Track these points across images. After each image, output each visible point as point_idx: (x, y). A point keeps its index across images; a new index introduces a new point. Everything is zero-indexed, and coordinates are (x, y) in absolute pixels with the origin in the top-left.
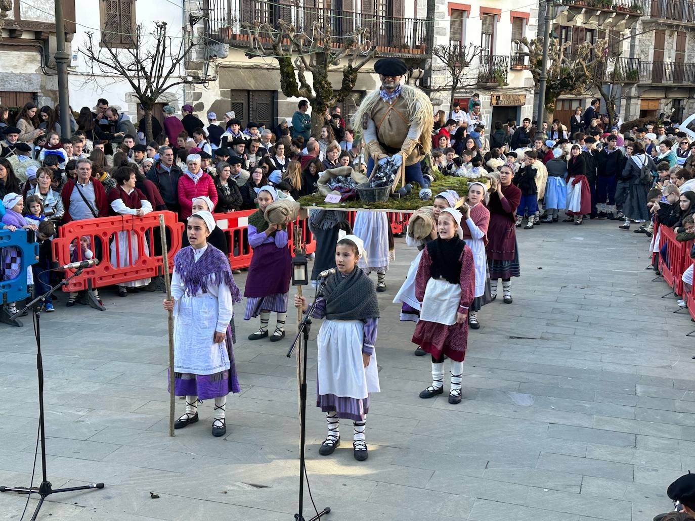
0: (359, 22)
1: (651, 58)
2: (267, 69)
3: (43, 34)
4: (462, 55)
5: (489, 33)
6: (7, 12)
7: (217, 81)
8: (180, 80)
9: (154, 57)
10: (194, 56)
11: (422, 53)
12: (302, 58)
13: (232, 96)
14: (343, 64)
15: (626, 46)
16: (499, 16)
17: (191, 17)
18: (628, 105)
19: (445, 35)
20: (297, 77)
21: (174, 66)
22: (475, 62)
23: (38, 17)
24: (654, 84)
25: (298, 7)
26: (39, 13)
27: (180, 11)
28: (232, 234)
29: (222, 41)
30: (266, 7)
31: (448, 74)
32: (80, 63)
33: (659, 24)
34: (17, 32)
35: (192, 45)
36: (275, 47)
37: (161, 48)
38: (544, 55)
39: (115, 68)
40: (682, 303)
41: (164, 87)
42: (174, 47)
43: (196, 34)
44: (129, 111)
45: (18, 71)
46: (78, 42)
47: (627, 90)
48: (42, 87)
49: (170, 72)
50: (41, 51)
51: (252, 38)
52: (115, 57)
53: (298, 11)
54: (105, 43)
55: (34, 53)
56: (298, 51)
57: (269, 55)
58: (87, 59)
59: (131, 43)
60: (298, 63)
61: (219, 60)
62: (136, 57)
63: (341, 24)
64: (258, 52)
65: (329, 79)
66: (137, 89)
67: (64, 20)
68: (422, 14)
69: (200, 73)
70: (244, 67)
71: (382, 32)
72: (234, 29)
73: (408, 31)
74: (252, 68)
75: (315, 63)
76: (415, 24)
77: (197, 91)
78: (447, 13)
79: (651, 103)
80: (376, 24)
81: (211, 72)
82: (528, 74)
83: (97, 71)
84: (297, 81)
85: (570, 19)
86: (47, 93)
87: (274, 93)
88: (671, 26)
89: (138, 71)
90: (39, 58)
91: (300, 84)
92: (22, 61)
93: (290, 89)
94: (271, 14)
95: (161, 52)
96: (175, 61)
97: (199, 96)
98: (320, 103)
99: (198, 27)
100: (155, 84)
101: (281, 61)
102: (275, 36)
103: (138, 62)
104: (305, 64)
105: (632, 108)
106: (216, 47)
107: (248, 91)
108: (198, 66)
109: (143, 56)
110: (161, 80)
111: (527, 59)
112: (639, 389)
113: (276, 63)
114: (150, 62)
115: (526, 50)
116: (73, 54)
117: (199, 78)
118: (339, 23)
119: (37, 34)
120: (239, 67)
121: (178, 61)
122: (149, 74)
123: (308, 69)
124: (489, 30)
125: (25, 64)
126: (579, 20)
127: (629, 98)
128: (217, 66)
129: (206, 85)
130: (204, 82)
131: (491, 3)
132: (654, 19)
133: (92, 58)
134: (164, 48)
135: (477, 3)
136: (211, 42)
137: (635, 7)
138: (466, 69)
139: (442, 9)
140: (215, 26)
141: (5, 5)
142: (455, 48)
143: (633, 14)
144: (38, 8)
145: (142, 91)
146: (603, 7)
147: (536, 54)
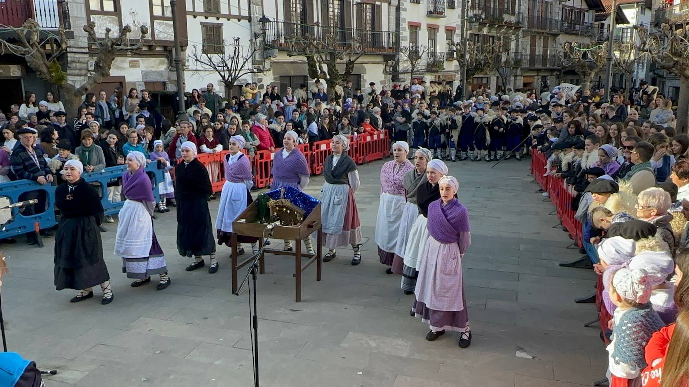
0: (355, 33)
1: (528, 52)
2: (301, 63)
3: (169, 47)
4: (417, 52)
5: (433, 38)
6: (146, 35)
7: (272, 71)
8: (249, 71)
9: (233, 58)
10: (258, 57)
11: (393, 51)
12: (320, 55)
13: (280, 79)
14: (346, 59)
15: (513, 45)
16: (438, 28)
17: (255, 34)
18: (515, 80)
19: (406, 40)
20: (318, 67)
21: (244, 62)
22: (424, 56)
23: (166, 37)
24: (531, 67)
25: (319, 26)
26: (166, 35)
27: (248, 31)
29: (273, 47)
30: (299, 27)
31: (409, 63)
32: (191, 63)
33: (532, 32)
34: (154, 47)
35: (255, 50)
36: (304, 50)
37: (237, 53)
38: (465, 52)
39: (209, 65)
41: (239, 76)
42: (245, 50)
43: (258, 44)
45: (155, 70)
46: (189, 51)
47: (515, 71)
48: (169, 78)
49: (242, 67)
50: (168, 57)
51: (291, 45)
52: (210, 59)
53: (318, 28)
54: (204, 51)
55: (164, 59)
56: (318, 52)
57: (301, 54)
58: (194, 60)
59: (220, 50)
60: (319, 59)
61: (273, 59)
62: (222, 59)
63: (345, 35)
64: (295, 53)
65: (337, 68)
66: (223, 77)
67: (179, 38)
68: (393, 29)
69: (261, 67)
70: (287, 62)
71: (369, 39)
72: (281, 40)
73: (385, 39)
74: (292, 62)
75: (329, 58)
76: (389, 34)
77: (260, 77)
78: (407, 28)
79: (529, 79)
80: (365, 35)
81: (267, 65)
82: (456, 62)
83: (199, 67)
84: (318, 69)
85: (480, 30)
86: (171, 81)
87: (306, 76)
88: (539, 33)
89: (223, 66)
90: (167, 61)
91: (320, 71)
92: (157, 63)
93: (314, 74)
94: (302, 30)
95: (237, 55)
96: (245, 60)
97: (261, 80)
98: (333, 82)
99: (259, 40)
100: (233, 74)
101: (308, 58)
102: (305, 43)
103: (223, 61)
104: (323, 59)
105: (518, 82)
106: (270, 51)
107: (290, 76)
108: (260, 63)
109: (226, 57)
110: (237, 72)
111: (455, 53)
112: (522, 247)
113: (305, 59)
114: (230, 60)
115: (455, 48)
116: (186, 58)
117: (260, 70)
118: (343, 34)
119: (165, 47)
120: (284, 63)
121: (247, 60)
122: (230, 68)
123: (324, 62)
124: (433, 37)
125: (159, 65)
126: (485, 31)
127: (516, 76)
128: (271, 62)
129: (265, 73)
130: (263, 71)
131: (432, 21)
132: (529, 29)
133: (197, 60)
134: (239, 52)
135: (424, 21)
136: (267, 48)
137: (518, 22)
138: (419, 60)
139: (404, 25)
140: (270, 39)
141: (144, 30)
142: (412, 47)
143: (517, 26)
144: (165, 32)
145: (226, 78)
146: (499, 22)
147: (460, 50)
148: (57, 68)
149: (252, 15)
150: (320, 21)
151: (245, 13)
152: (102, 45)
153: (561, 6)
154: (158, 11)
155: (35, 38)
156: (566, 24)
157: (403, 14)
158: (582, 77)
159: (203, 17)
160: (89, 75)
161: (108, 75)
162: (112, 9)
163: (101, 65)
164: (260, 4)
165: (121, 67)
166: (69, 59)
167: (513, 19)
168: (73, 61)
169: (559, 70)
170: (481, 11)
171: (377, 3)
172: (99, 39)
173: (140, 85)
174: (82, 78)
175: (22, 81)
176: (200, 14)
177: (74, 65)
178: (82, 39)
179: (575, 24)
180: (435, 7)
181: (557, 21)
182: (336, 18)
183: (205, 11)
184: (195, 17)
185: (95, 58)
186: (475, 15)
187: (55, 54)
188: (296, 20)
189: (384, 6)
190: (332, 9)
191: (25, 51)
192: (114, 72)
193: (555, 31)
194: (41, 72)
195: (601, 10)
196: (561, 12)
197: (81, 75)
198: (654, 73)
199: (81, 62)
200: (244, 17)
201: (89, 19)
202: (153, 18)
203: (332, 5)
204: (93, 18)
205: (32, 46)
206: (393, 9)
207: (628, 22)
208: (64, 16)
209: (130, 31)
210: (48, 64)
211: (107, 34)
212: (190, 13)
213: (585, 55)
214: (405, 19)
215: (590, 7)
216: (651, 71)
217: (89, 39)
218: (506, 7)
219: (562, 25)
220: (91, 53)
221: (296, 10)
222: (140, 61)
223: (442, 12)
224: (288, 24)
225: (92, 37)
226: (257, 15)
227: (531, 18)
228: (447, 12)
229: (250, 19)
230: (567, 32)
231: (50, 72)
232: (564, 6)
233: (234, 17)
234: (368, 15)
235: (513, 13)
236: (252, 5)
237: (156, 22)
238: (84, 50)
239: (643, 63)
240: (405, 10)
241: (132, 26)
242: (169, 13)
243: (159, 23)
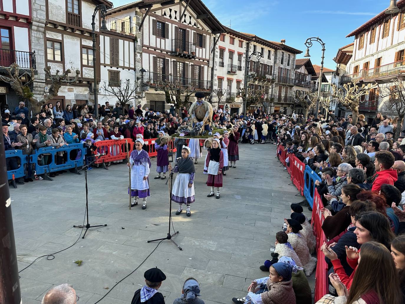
0: (190, 81)
1: (278, 95)
2: (161, 94)
3: (90, 82)
4: (221, 92)
5: (230, 86)
6: (78, 75)
7: (146, 98)
8: (134, 97)
9: (125, 90)
10: (138, 90)
11: (209, 91)
12: (172, 91)
13: (150, 103)
14: (185, 94)
15: (270, 91)
16: (233, 80)
17: (137, 77)
18: (271, 109)
19: (216, 86)
20: (171, 98)
21: (132, 93)
22: (225, 94)
23: (89, 77)
24: (278, 102)
25: (171, 76)
27: (134, 76)
28: (150, 146)
29: (147, 85)
30: (161, 75)
31: (217, 98)
32: (102, 91)
33: (280, 84)
34: (82, 81)
35: (138, 86)
36: (164, 88)
37: (128, 87)
38: (246, 93)
39: (113, 93)
40: (285, 168)
41: (128, 99)
42: (132, 87)
43: (139, 83)
45: (82, 93)
46: (101, 85)
47: (270, 104)
48: (89, 99)
49: (130, 95)
50: (89, 87)
51: (157, 85)
52: (113, 90)
54: (110, 85)
55: (87, 88)
56: (171, 89)
57: (162, 90)
58: (104, 90)
59: (119, 85)
60: (171, 93)
61: (146, 92)
62: (120, 90)
63: (185, 82)
64: (159, 89)
65: (181, 98)
66: (120, 100)
67: (97, 78)
68: (210, 79)
69: (140, 95)
70: (154, 94)
71: (197, 84)
72: (151, 82)
73: (205, 84)
74: (156, 94)
75: (176, 93)
76: (207, 83)
77: (139, 101)
78: (217, 79)
79: (278, 108)
80: (195, 82)
81: (144, 95)
82: (241, 98)
83: (107, 94)
85: (254, 82)
86: (91, 100)
87: (164, 102)
88: (283, 85)
89: (120, 94)
90: (89, 89)
91: (172, 100)
93: (169, 101)
94: (163, 78)
97: (140, 102)
98: (178, 106)
99: (139, 81)
100: (126, 98)
101: (166, 92)
102: (164, 84)
103: (120, 91)
104: (173, 93)
105: (272, 109)
106: (145, 88)
107: (156, 101)
108: (140, 93)
109: (122, 89)
110: (128, 97)
111: (241, 94)
112: (273, 194)
113: (164, 93)
114: (124, 91)
115: (241, 91)
116: (100, 88)
117: (140, 97)
118: (184, 81)
119: (88, 82)
120: (152, 94)
121: (133, 91)
122: (124, 95)
123: (174, 95)
124: (230, 85)
125: (84, 91)
126: (256, 83)
127: (271, 106)
129: (142, 99)
131: (230, 77)
132: (279, 83)
133: (106, 90)
134: (129, 87)
135: (226, 76)
136: (144, 86)
137: (273, 79)
138: (223, 96)
139: (215, 78)
140: (145, 81)
141: (77, 72)
142: (219, 90)
143: (273, 81)
144: (89, 74)
145: (122, 100)
146: (264, 79)
147: (244, 93)
148: (28, 90)
149: (136, 68)
150: (172, 73)
151: (132, 66)
152: (54, 79)
153: (295, 72)
154: (85, 62)
155: (17, 73)
156: (297, 81)
157: (215, 72)
158: (304, 108)
159: (110, 67)
160: (45, 95)
161: (56, 95)
162: (60, 60)
163: (53, 90)
164: (141, 62)
165: (63, 91)
166: (34, 85)
167: (271, 77)
168: (37, 87)
169: (293, 105)
170: (254, 73)
171: (202, 66)
172: (53, 76)
173: (73, 101)
174: (41, 96)
175: (6, 96)
176: (108, 65)
177: (37, 89)
178: (42, 75)
179: (301, 81)
180: (232, 69)
181: (292, 80)
182: (181, 72)
183: (111, 64)
184: (105, 67)
185: (50, 86)
186: (252, 75)
187: (28, 83)
188: (160, 72)
189: (206, 67)
190: (178, 67)
191: (11, 80)
192: (59, 94)
193: (291, 84)
194: (19, 92)
195: (315, 75)
196: (294, 75)
197: (40, 94)
198: (340, 108)
199: (41, 88)
200: (132, 69)
201: (46, 65)
202: (82, 66)
203: (178, 65)
204: (49, 64)
205: (14, 78)
206: (210, 69)
207: (328, 82)
208: (33, 62)
209: (70, 72)
210: (24, 88)
211: (57, 74)
212: (102, 64)
213: (306, 98)
214: (216, 75)
215: (309, 73)
216: (338, 107)
217: (46, 75)
218: (267, 71)
219: (295, 81)
220: (47, 83)
221: (160, 66)
222: (74, 89)
223: (235, 72)
224: (155, 73)
225: (48, 74)
226: (139, 68)
227: (279, 77)
228: (238, 72)
229: (135, 69)
230: (297, 85)
231: (24, 92)
232: (296, 72)
233: (126, 68)
234: (197, 72)
235: (271, 74)
236: (136, 62)
237: (84, 68)
238: (43, 81)
239: (335, 103)
240: (216, 70)
242: (91, 63)
243: (86, 69)
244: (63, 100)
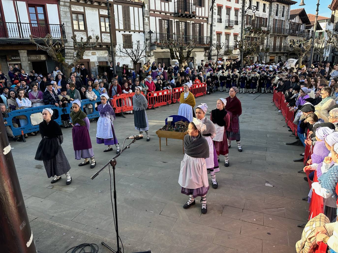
0: (192, 38)
1: (273, 45)
2: (167, 52)
3: (108, 46)
4: (220, 46)
5: (227, 39)
6: (98, 40)
7: (154, 56)
8: (144, 56)
9: (136, 50)
10: (148, 50)
11: (209, 46)
12: (176, 48)
13: (158, 60)
14: (187, 50)
15: (265, 41)
16: (230, 34)
17: (146, 39)
18: (266, 58)
19: (215, 40)
20: (175, 54)
21: (142, 52)
22: (223, 47)
23: (107, 41)
24: (273, 52)
25: (175, 35)
26: (107, 40)
27: (144, 37)
28: (158, 97)
29: (155, 45)
30: (166, 35)
31: (216, 51)
32: (118, 53)
33: (275, 35)
34: (102, 46)
35: (146, 46)
36: (169, 46)
37: (138, 48)
38: (243, 45)
39: (126, 54)
42: (142, 47)
43: (148, 43)
44: (131, 66)
45: (102, 56)
46: (117, 47)
47: (266, 54)
48: (109, 60)
49: (141, 54)
50: (108, 50)
51: (162, 45)
52: (127, 51)
53: (175, 36)
54: (124, 47)
55: (106, 51)
56: (175, 47)
57: (167, 48)
58: (119, 51)
59: (131, 47)
60: (175, 50)
61: (154, 51)
62: (132, 51)
63: (187, 38)
64: (164, 48)
65: (183, 54)
66: (133, 59)
67: (113, 42)
68: (209, 35)
69: (149, 54)
70: (161, 52)
71: (198, 41)
72: (158, 42)
73: (205, 40)
74: (163, 52)
75: (179, 50)
76: (207, 38)
77: (149, 59)
78: (216, 35)
79: (273, 57)
80: (196, 38)
81: (152, 54)
82: (238, 50)
83: (122, 55)
84: (175, 55)
85: (250, 34)
87: (169, 59)
88: (278, 35)
89: (133, 54)
90: (108, 52)
91: (175, 56)
92: (103, 53)
93: (173, 57)
94: (167, 37)
95: (138, 49)
96: (142, 51)
98: (181, 61)
99: (148, 42)
100: (137, 58)
101: (170, 49)
102: (169, 43)
103: (132, 52)
104: (177, 50)
105: (267, 59)
106: (153, 47)
107: (162, 59)
108: (149, 52)
109: (134, 50)
110: (139, 57)
111: (238, 46)
112: (268, 135)
113: (169, 50)
114: (135, 51)
115: (238, 44)
116: (116, 51)
117: (149, 56)
119: (107, 46)
120: (159, 52)
121: (143, 51)
122: (135, 55)
123: (178, 52)
124: (228, 39)
125: (104, 54)
126: (252, 35)
127: (266, 56)
128: (154, 52)
129: (151, 57)
130: (150, 56)
131: (228, 31)
132: (273, 34)
133: (121, 51)
134: (139, 47)
135: (224, 31)
136: (152, 46)
137: (268, 31)
138: (221, 49)
139: (214, 33)
140: (153, 41)
141: (97, 38)
142: (218, 44)
143: (268, 32)
144: (106, 39)
145: (134, 60)
146: (259, 31)
147: (240, 45)
148: (61, 56)
149: (145, 30)
150: (176, 32)
151: (142, 29)
152: (79, 45)
153: (289, 22)
154: (103, 29)
155: (51, 42)
156: (291, 31)
157: (214, 28)
158: (299, 56)
159: (123, 32)
160: (74, 59)
161: (82, 58)
162: (83, 29)
163: (79, 54)
164: (149, 25)
165: (88, 55)
166: (66, 52)
167: (266, 29)
168: (67, 53)
169: (287, 53)
170: (250, 26)
171: (202, 23)
172: (78, 43)
173: (96, 63)
174: (72, 60)
175: (46, 62)
176: (122, 30)
177: (68, 54)
178: (71, 43)
179: (295, 31)
180: (229, 24)
181: (287, 30)
182: (183, 30)
183: (124, 29)
184: (119, 32)
185: (77, 51)
186: (248, 28)
187: (59, 50)
188: (165, 32)
189: (205, 24)
190: (181, 27)
191: (47, 49)
192: (85, 57)
193: (286, 34)
194: (54, 58)
195: (309, 24)
196: (289, 25)
197: (71, 59)
198: (334, 54)
199: (71, 53)
200: (141, 31)
201: (74, 33)
202: (101, 32)
203: (181, 25)
204: (76, 33)
205: (49, 46)
206: (209, 26)
207: (322, 29)
208: (63, 32)
209: (91, 38)
210: (57, 54)
211: (81, 40)
212: (117, 30)
213: (300, 46)
214: (214, 30)
215: (303, 22)
216: (332, 53)
217: (74, 42)
218: (263, 23)
219: (289, 31)
220: (75, 49)
221: (165, 27)
222: (96, 53)
223: (232, 27)
224: (161, 34)
225: (75, 42)
226: (147, 30)
227: (274, 28)
228: (235, 26)
229: (144, 32)
230: (292, 35)
231: (57, 58)
232: (291, 22)
233: (137, 31)
234: (198, 29)
235: (266, 26)
236: (145, 25)
237: (103, 34)
238: (72, 48)
239: (329, 49)
240: (215, 26)
241: (92, 36)
242: (108, 30)
243: (104, 35)
244: (88, 62)
